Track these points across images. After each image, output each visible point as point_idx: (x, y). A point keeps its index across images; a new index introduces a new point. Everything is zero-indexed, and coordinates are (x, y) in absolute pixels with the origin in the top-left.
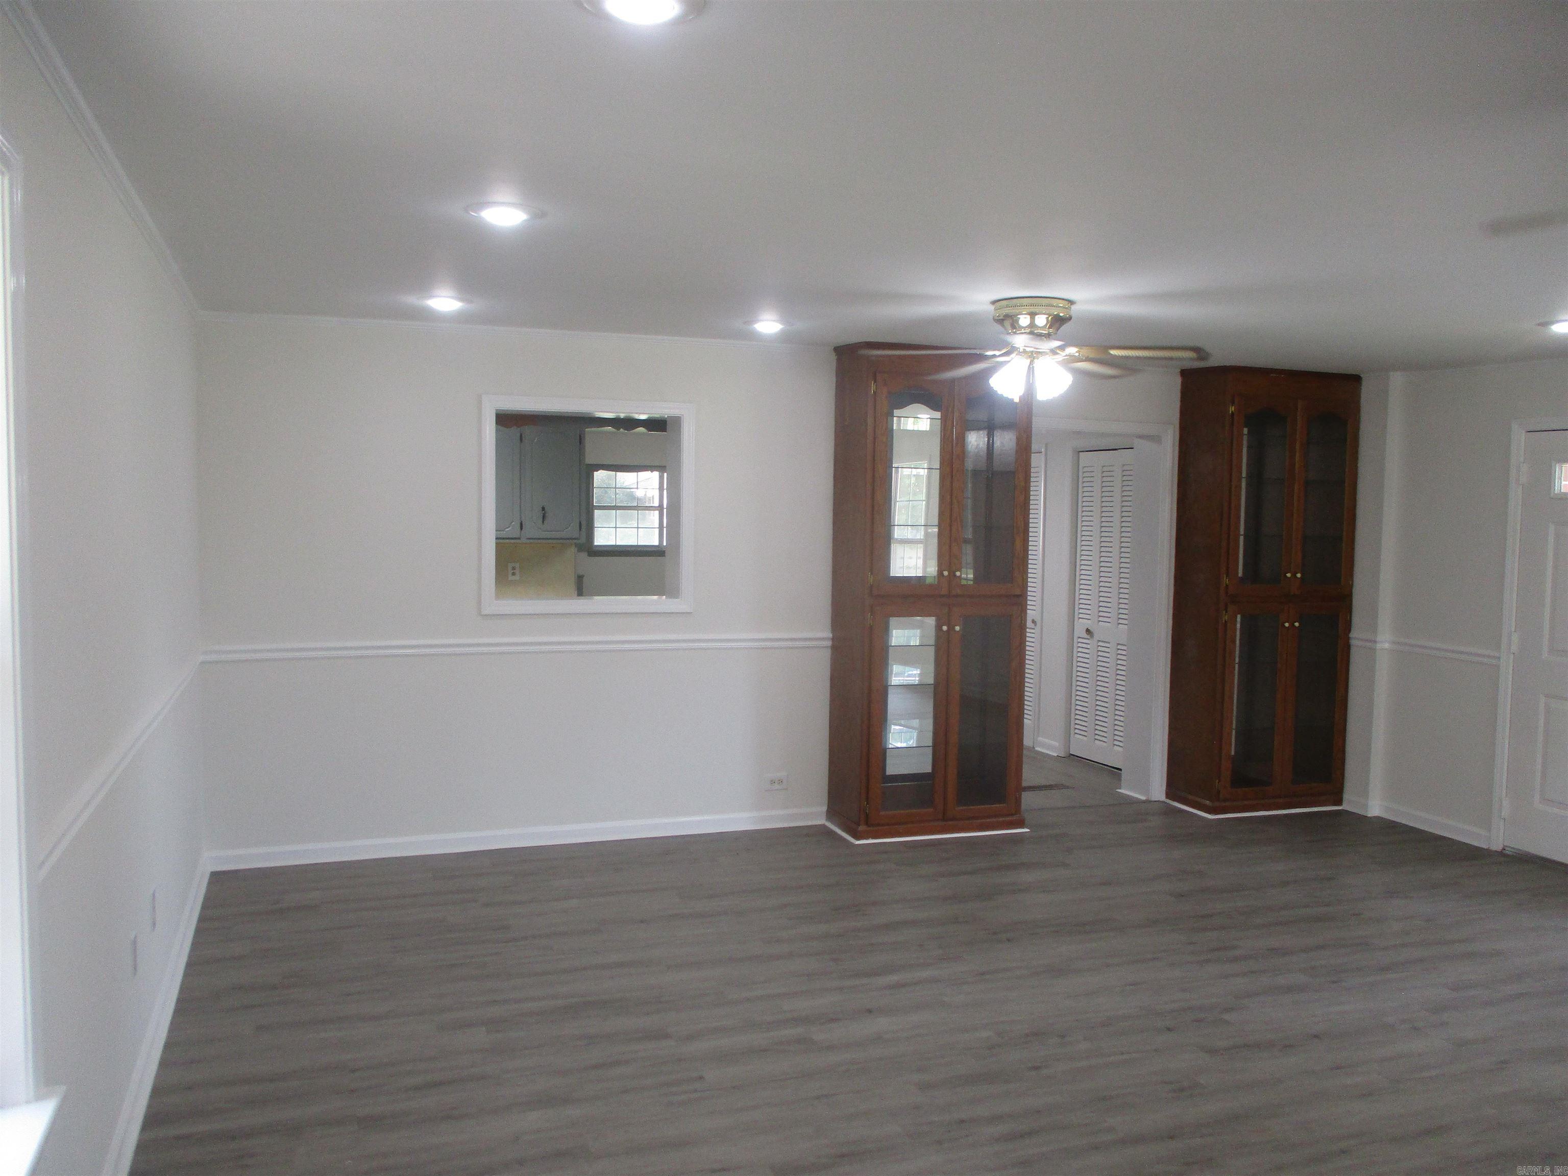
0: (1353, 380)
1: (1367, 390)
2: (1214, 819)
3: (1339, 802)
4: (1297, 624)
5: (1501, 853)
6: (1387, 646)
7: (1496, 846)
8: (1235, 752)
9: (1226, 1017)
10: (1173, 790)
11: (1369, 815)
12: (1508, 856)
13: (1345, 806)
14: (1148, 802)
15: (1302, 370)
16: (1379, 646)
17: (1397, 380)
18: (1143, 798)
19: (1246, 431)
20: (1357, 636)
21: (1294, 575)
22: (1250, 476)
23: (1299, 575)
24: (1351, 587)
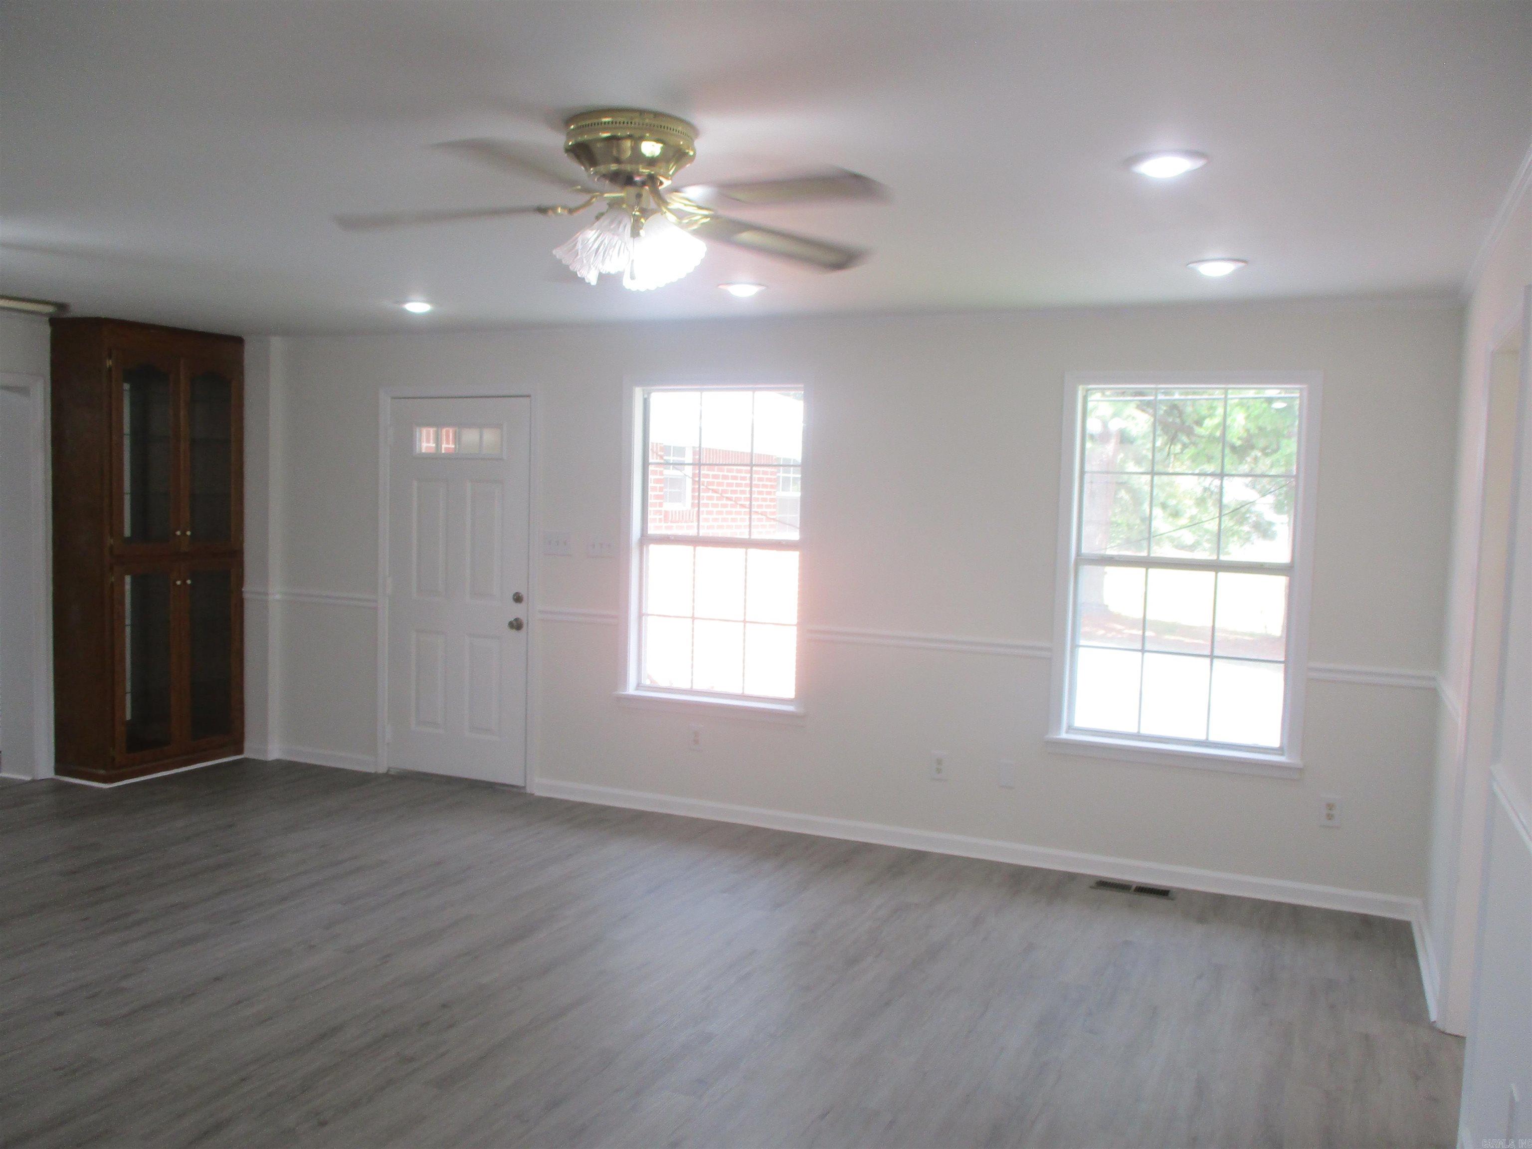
0: (237, 342)
1: (250, 352)
2: (110, 789)
3: (240, 751)
4: (189, 582)
5: (387, 775)
6: (278, 597)
7: (382, 770)
8: (132, 715)
9: (124, 984)
10: (63, 763)
11: (270, 760)
12: (392, 776)
13: (248, 754)
14: (33, 781)
15: (186, 328)
16: (271, 598)
17: (277, 344)
18: (28, 778)
19: (127, 386)
20: (250, 589)
21: (184, 533)
22: (134, 433)
23: (189, 533)
24: (242, 543)
